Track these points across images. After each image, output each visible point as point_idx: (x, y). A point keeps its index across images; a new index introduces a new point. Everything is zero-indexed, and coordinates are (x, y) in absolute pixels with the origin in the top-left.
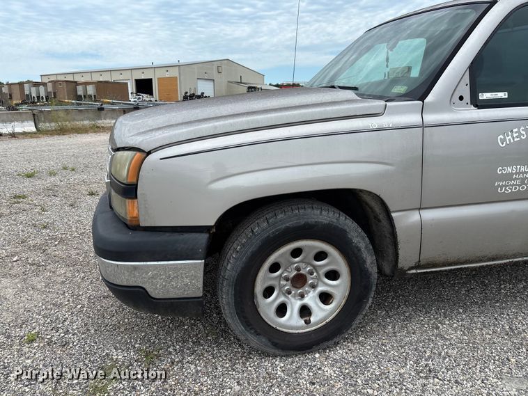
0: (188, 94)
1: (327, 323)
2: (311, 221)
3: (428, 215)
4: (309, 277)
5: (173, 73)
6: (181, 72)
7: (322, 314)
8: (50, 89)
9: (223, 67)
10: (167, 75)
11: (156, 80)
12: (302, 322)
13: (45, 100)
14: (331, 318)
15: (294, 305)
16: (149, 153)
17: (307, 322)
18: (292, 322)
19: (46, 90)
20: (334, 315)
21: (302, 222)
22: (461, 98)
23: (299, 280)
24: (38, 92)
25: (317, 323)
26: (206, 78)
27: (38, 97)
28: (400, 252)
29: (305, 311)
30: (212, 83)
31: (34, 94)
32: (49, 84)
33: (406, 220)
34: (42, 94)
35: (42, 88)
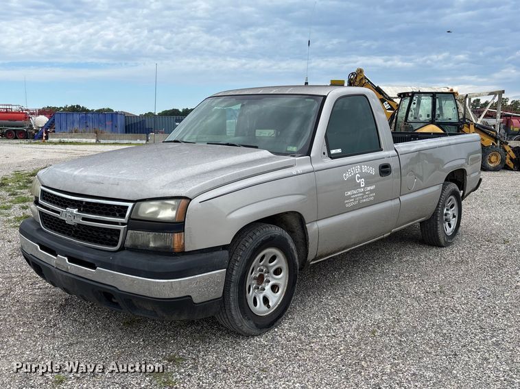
1: (279, 305)
2: (273, 234)
4: (265, 275)
7: (275, 299)
12: (266, 308)
14: (280, 301)
15: (260, 297)
16: (191, 200)
17: (269, 307)
18: (261, 308)
20: (281, 299)
21: (269, 236)
22: (324, 154)
25: (274, 307)
28: (310, 249)
29: (266, 300)
33: (313, 228)
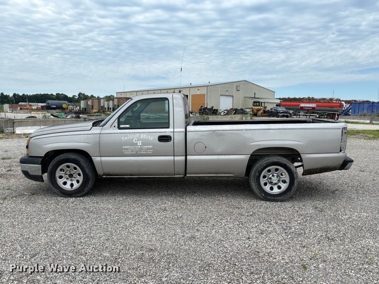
0: (202, 108)
1: (76, 189)
2: (70, 157)
3: (104, 159)
4: (74, 175)
5: (203, 91)
6: (208, 90)
7: (76, 186)
8: (116, 103)
9: (241, 86)
10: (198, 93)
11: (191, 96)
12: (70, 187)
13: (112, 110)
14: (78, 187)
15: (69, 183)
16: (31, 138)
17: (72, 188)
18: (68, 187)
19: (113, 104)
21: (67, 157)
22: (114, 126)
23: (71, 176)
24: (108, 105)
25: (74, 189)
26: (227, 94)
27: (108, 108)
29: (72, 185)
30: (231, 98)
31: (106, 106)
32: (116, 100)
34: (111, 106)
35: (111, 102)
